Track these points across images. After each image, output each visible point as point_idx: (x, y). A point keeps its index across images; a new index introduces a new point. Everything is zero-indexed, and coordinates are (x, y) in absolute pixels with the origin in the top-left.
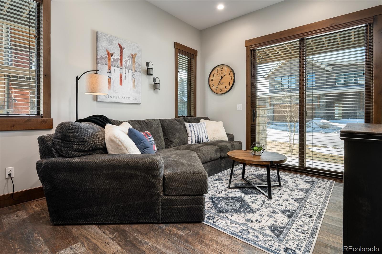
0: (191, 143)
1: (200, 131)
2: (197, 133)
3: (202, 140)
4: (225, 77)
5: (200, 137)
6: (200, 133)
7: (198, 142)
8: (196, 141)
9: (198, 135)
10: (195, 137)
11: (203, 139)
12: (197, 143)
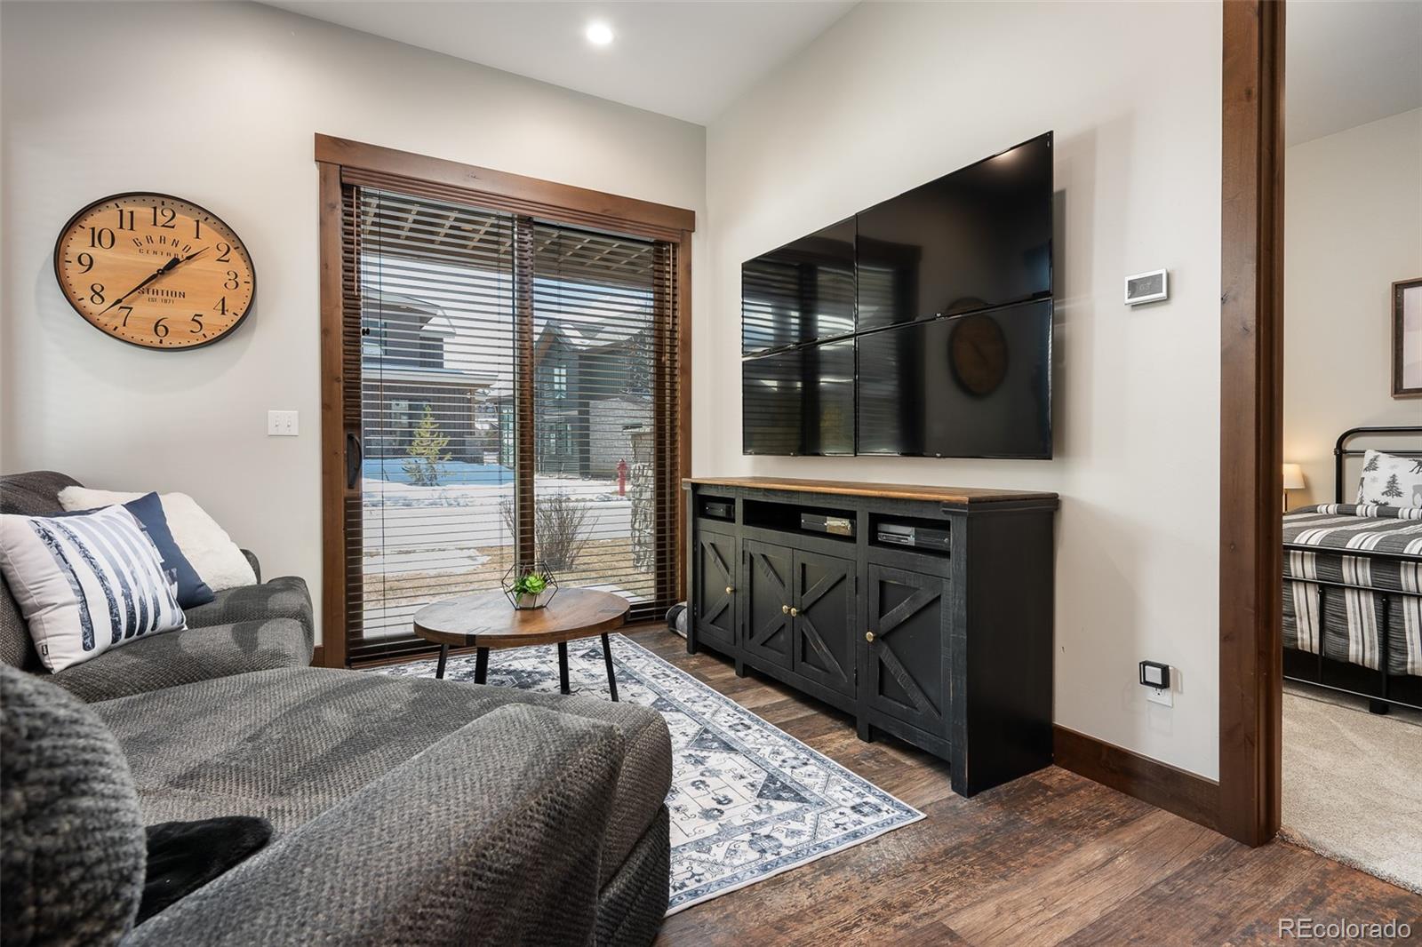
0: (86, 648)
1: (128, 562)
2: (119, 574)
3: (156, 618)
4: (194, 265)
5: (140, 599)
6: (132, 573)
7: (130, 633)
8: (115, 625)
9: (125, 585)
10: (107, 601)
11: (157, 613)
12: (123, 640)
